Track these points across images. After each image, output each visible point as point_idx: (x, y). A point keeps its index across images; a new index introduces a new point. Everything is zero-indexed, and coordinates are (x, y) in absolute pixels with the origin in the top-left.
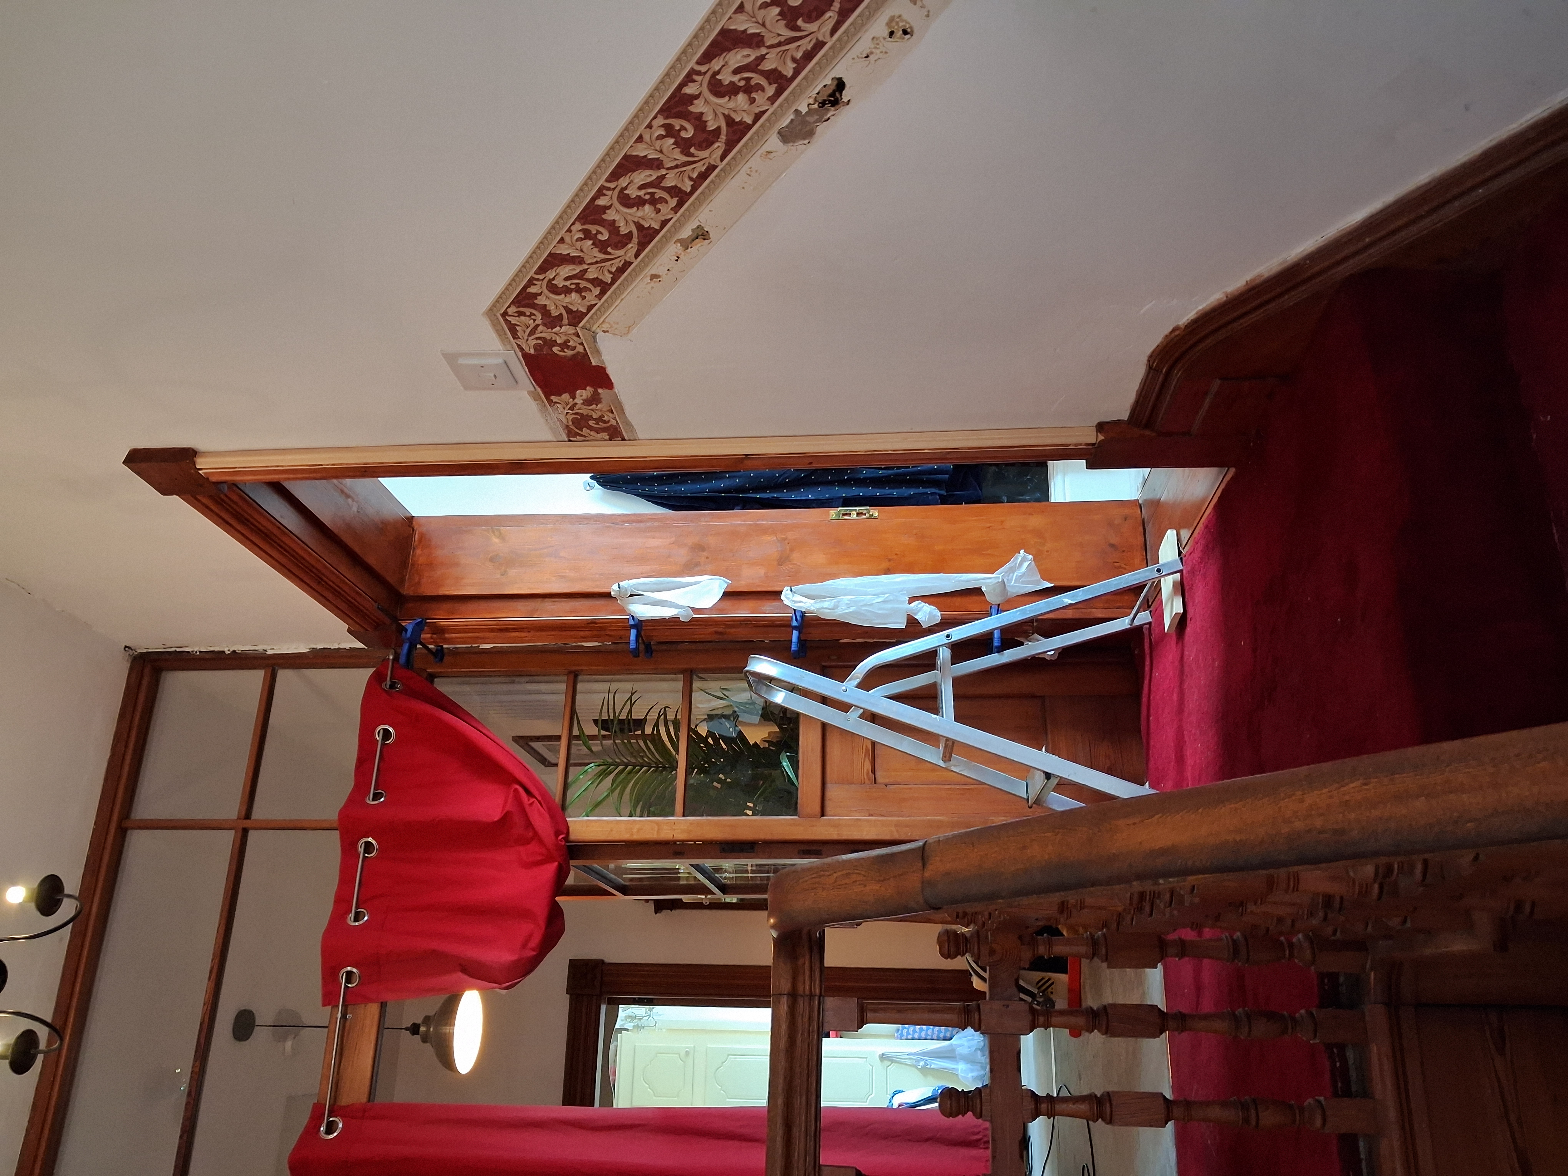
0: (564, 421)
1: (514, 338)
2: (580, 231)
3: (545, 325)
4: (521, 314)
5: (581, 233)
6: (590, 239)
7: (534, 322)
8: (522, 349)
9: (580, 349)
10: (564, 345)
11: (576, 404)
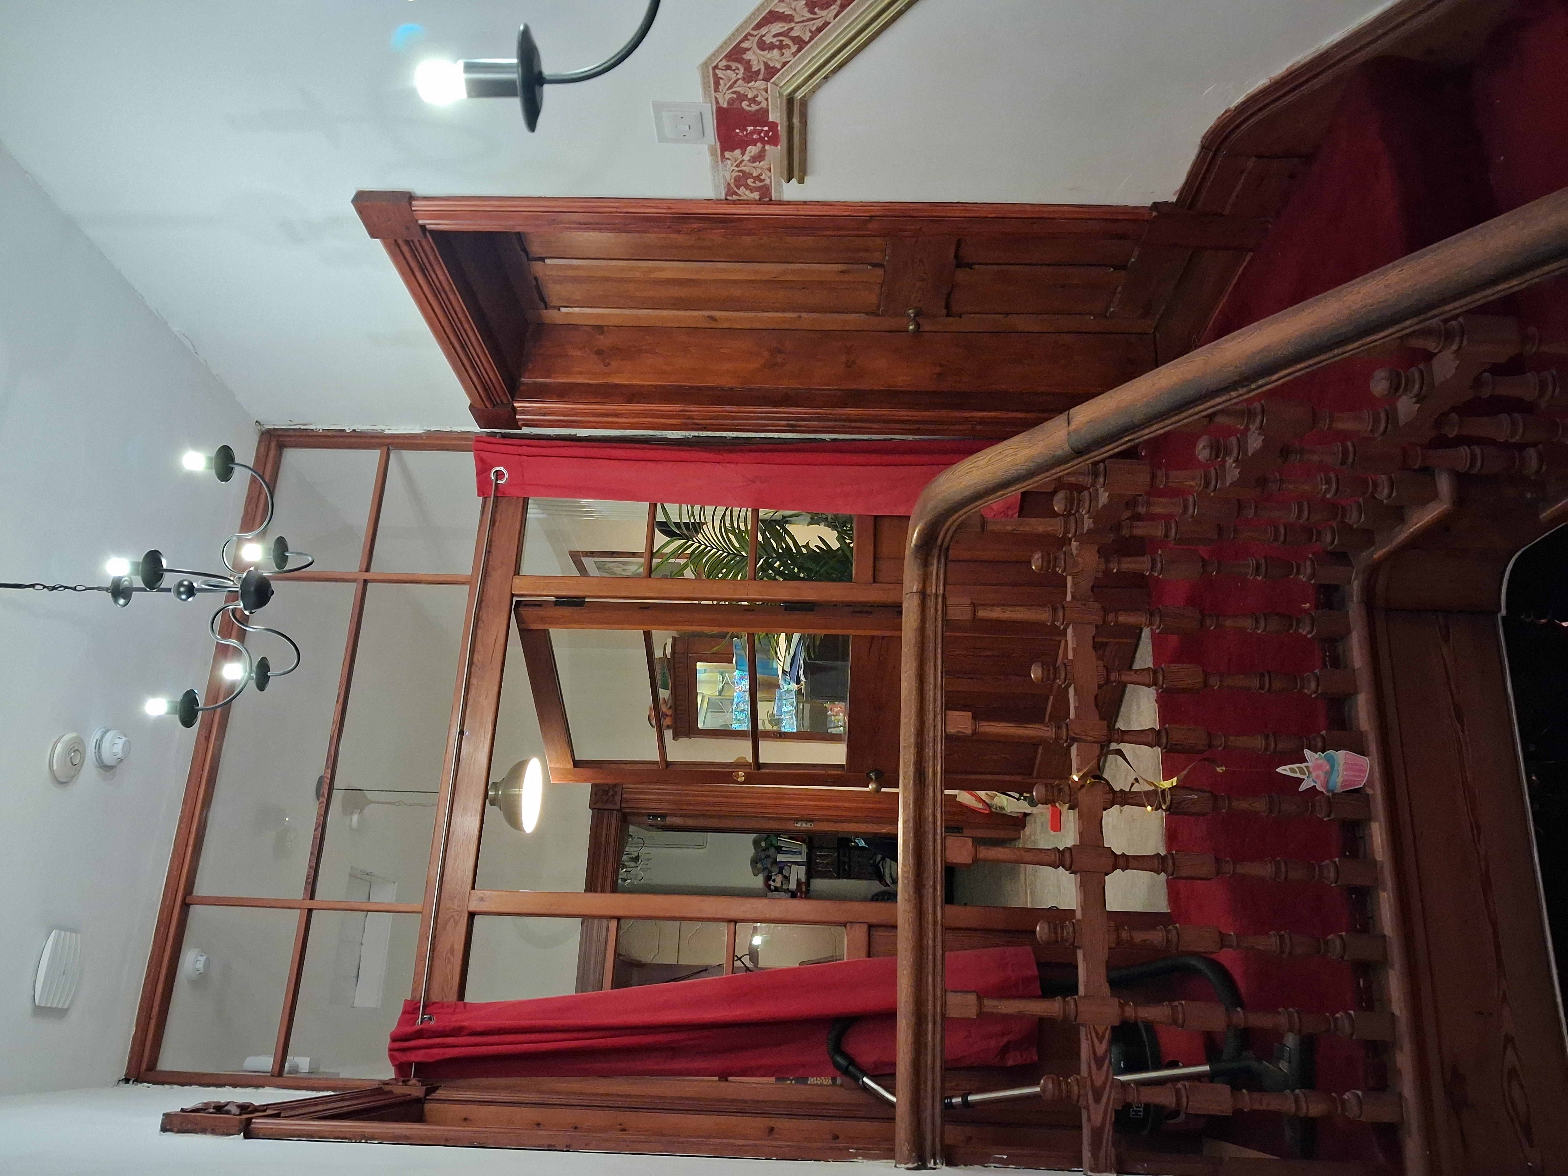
0: (728, 178)
1: (716, 91)
3: (744, 79)
4: (728, 68)
7: (736, 76)
8: (718, 103)
9: (764, 104)
10: (753, 100)
11: (743, 160)
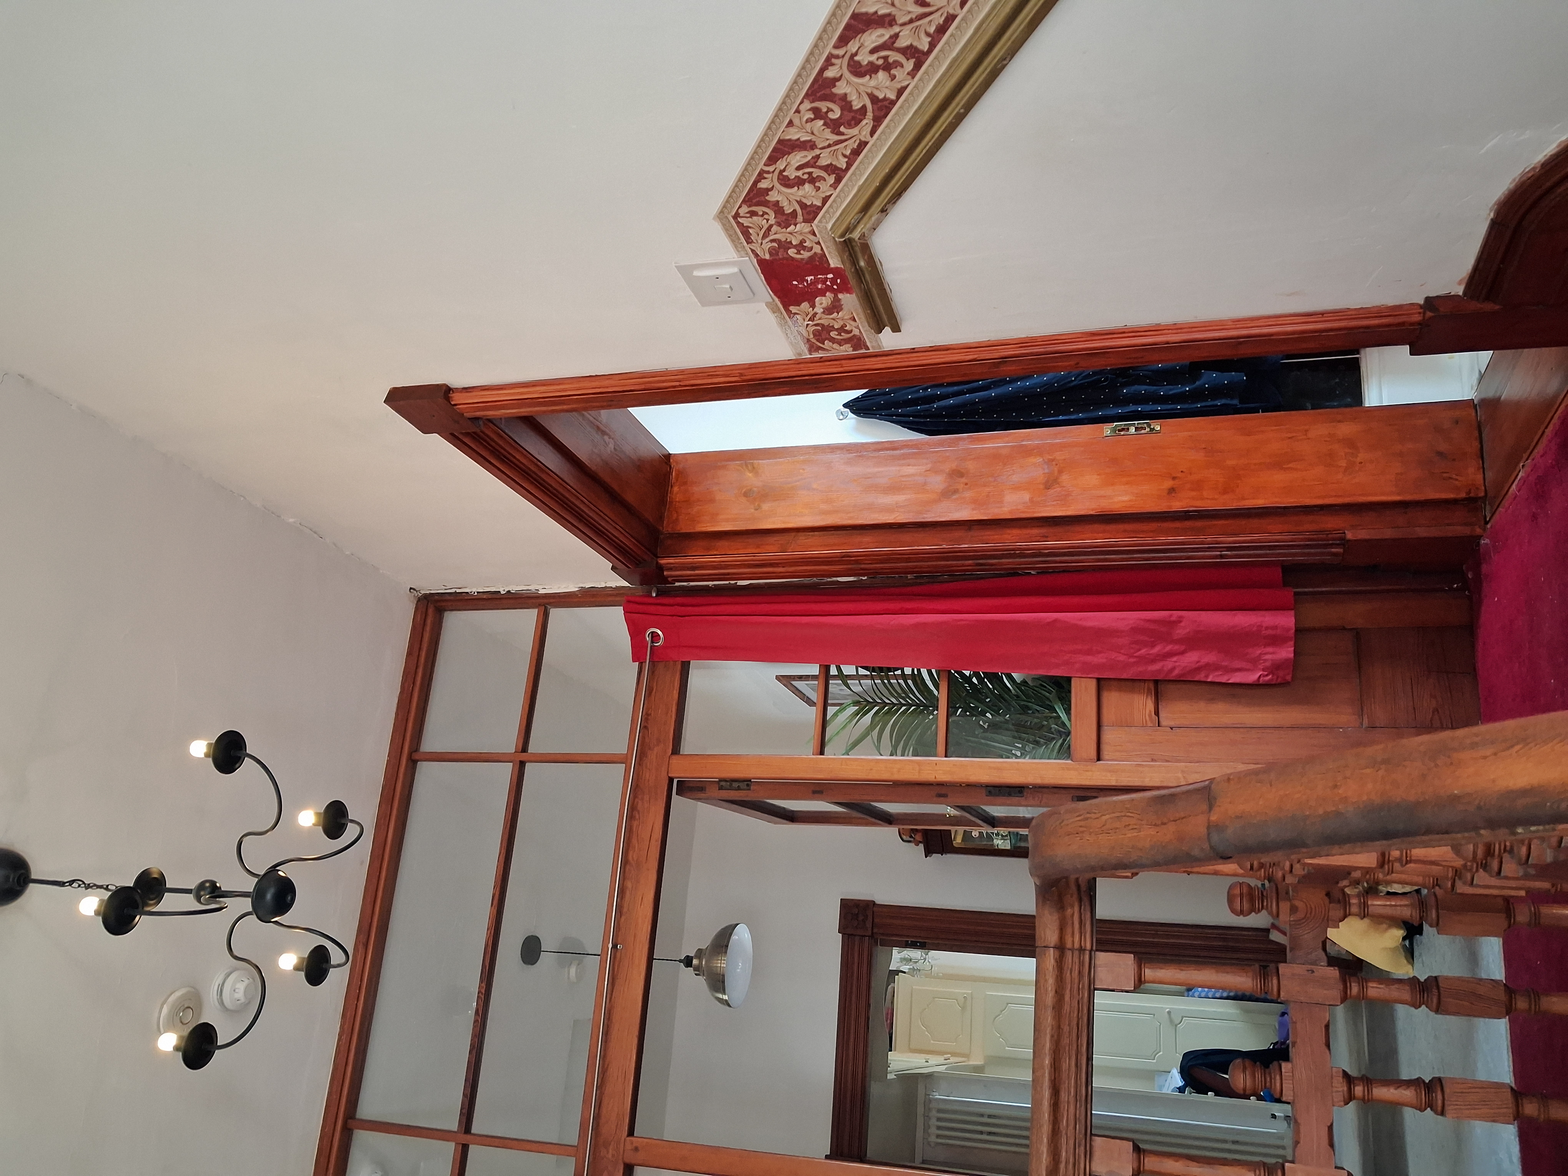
0: (805, 334)
1: (748, 243)
2: (809, 110)
3: (779, 224)
4: (753, 214)
5: (811, 112)
6: (821, 119)
7: (767, 222)
8: (756, 255)
9: (817, 249)
10: (801, 246)
11: (816, 313)
